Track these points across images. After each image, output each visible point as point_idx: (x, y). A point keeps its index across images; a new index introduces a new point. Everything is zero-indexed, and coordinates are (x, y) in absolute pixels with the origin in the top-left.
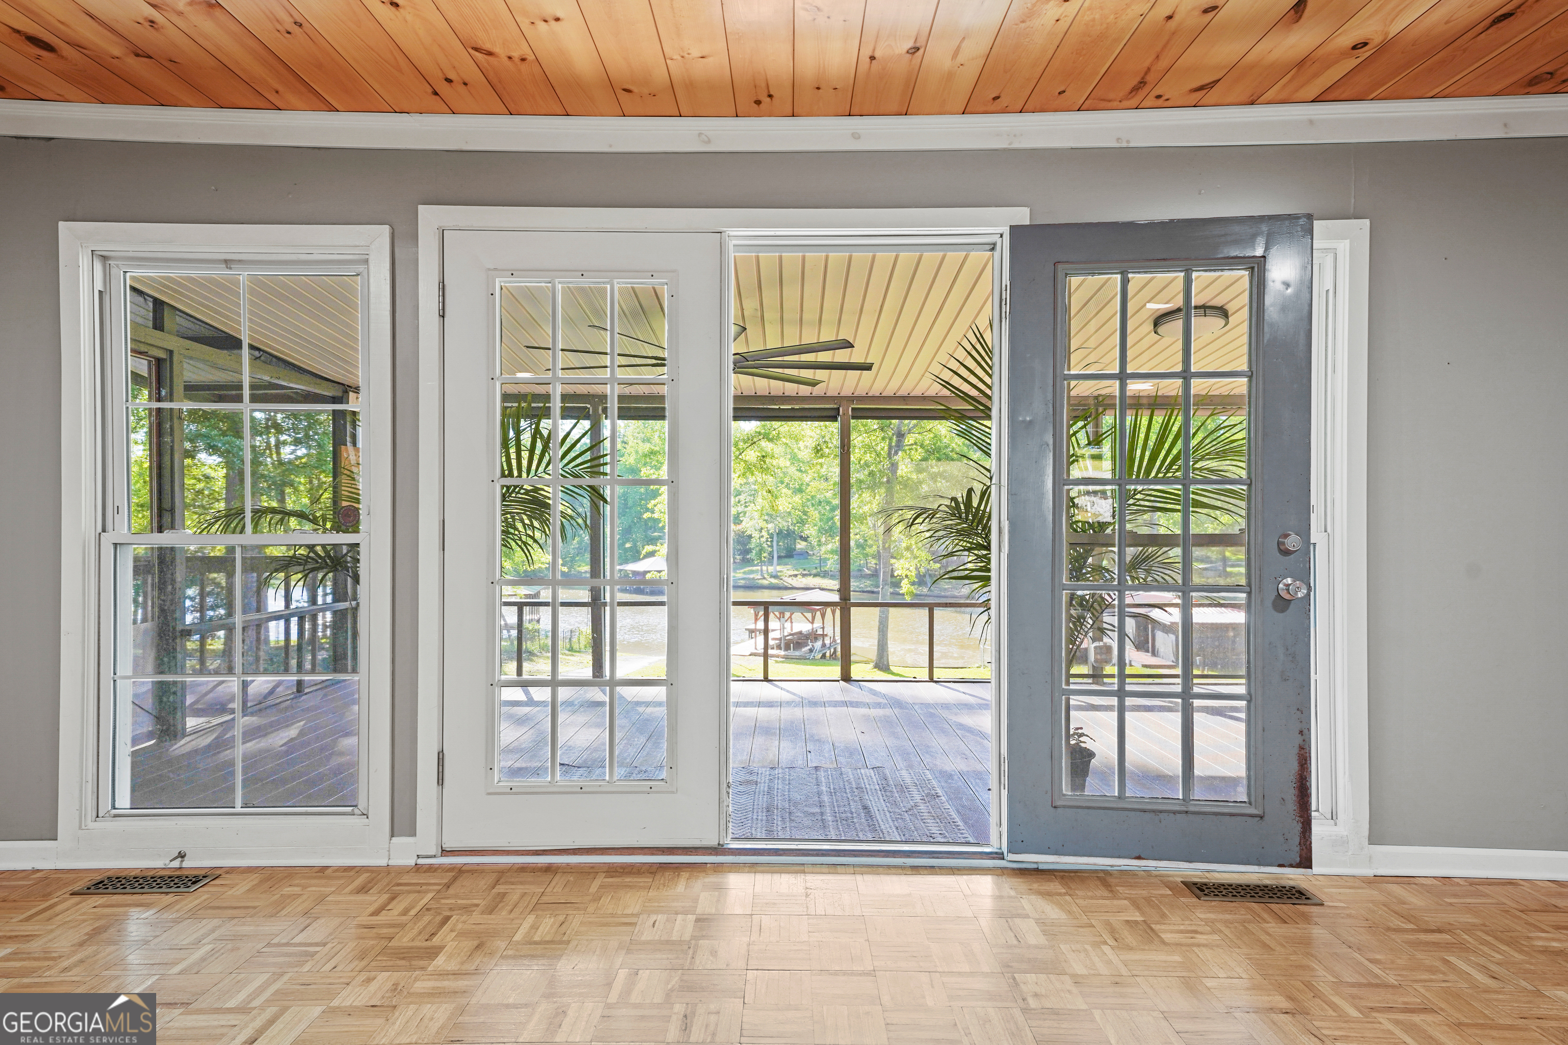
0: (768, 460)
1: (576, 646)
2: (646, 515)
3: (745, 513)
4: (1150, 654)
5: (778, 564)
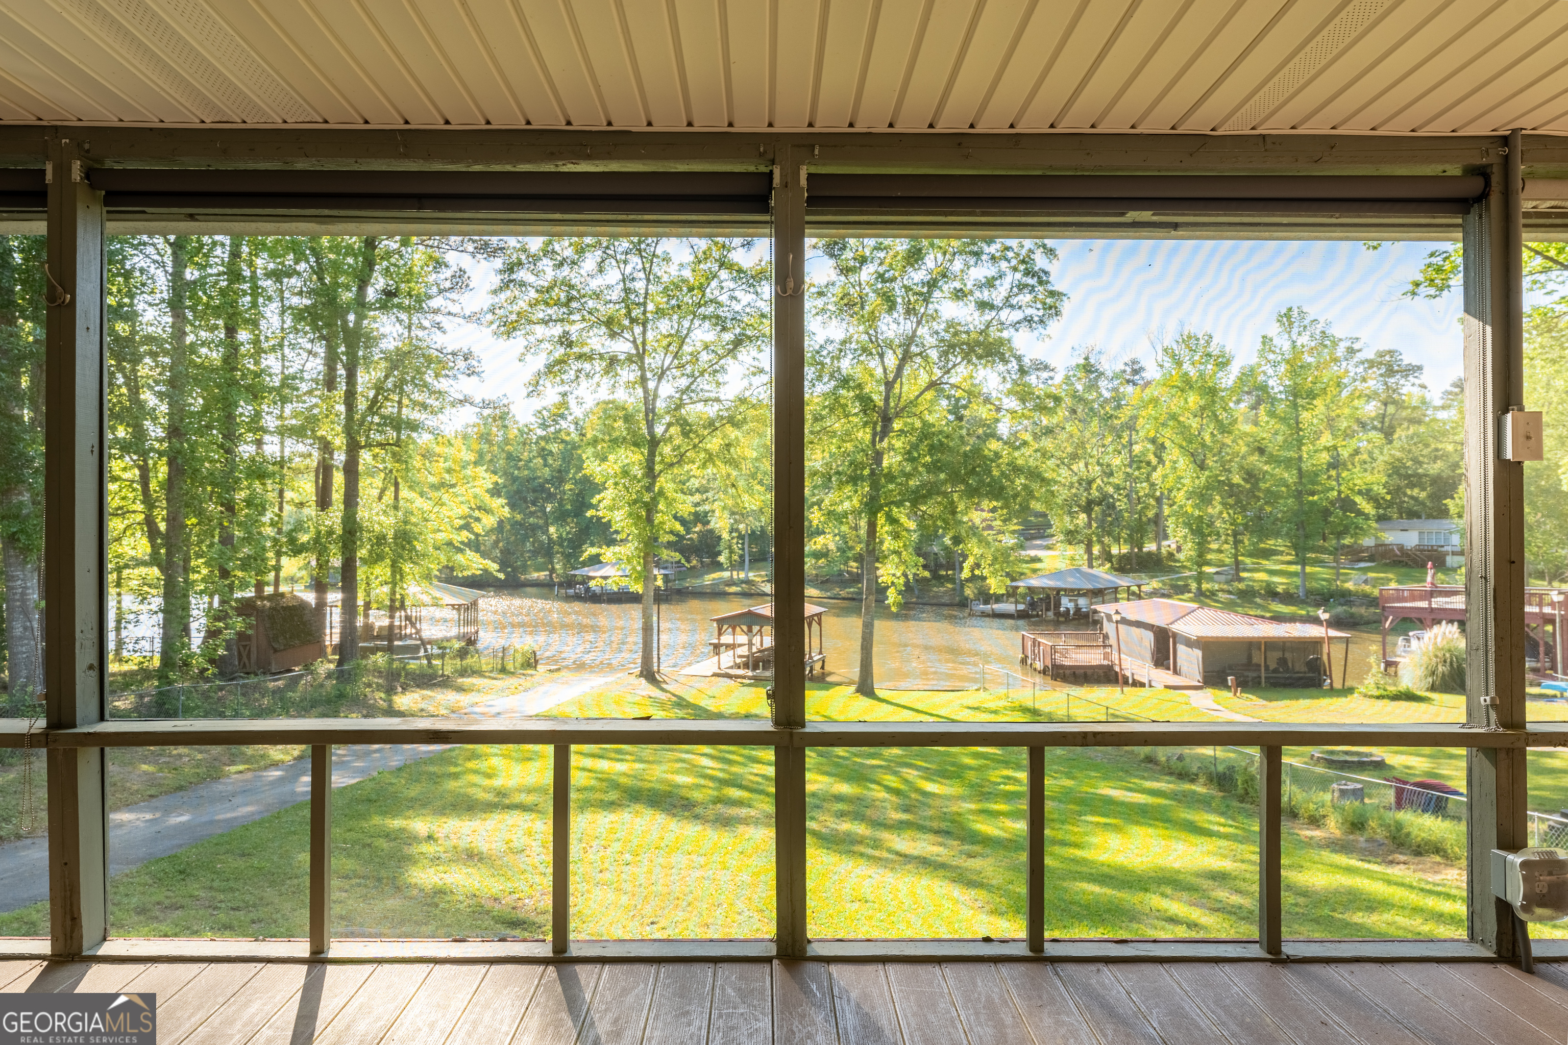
0: (732, 450)
1: (510, 666)
2: (589, 514)
3: (713, 511)
4: (1171, 672)
5: (751, 569)
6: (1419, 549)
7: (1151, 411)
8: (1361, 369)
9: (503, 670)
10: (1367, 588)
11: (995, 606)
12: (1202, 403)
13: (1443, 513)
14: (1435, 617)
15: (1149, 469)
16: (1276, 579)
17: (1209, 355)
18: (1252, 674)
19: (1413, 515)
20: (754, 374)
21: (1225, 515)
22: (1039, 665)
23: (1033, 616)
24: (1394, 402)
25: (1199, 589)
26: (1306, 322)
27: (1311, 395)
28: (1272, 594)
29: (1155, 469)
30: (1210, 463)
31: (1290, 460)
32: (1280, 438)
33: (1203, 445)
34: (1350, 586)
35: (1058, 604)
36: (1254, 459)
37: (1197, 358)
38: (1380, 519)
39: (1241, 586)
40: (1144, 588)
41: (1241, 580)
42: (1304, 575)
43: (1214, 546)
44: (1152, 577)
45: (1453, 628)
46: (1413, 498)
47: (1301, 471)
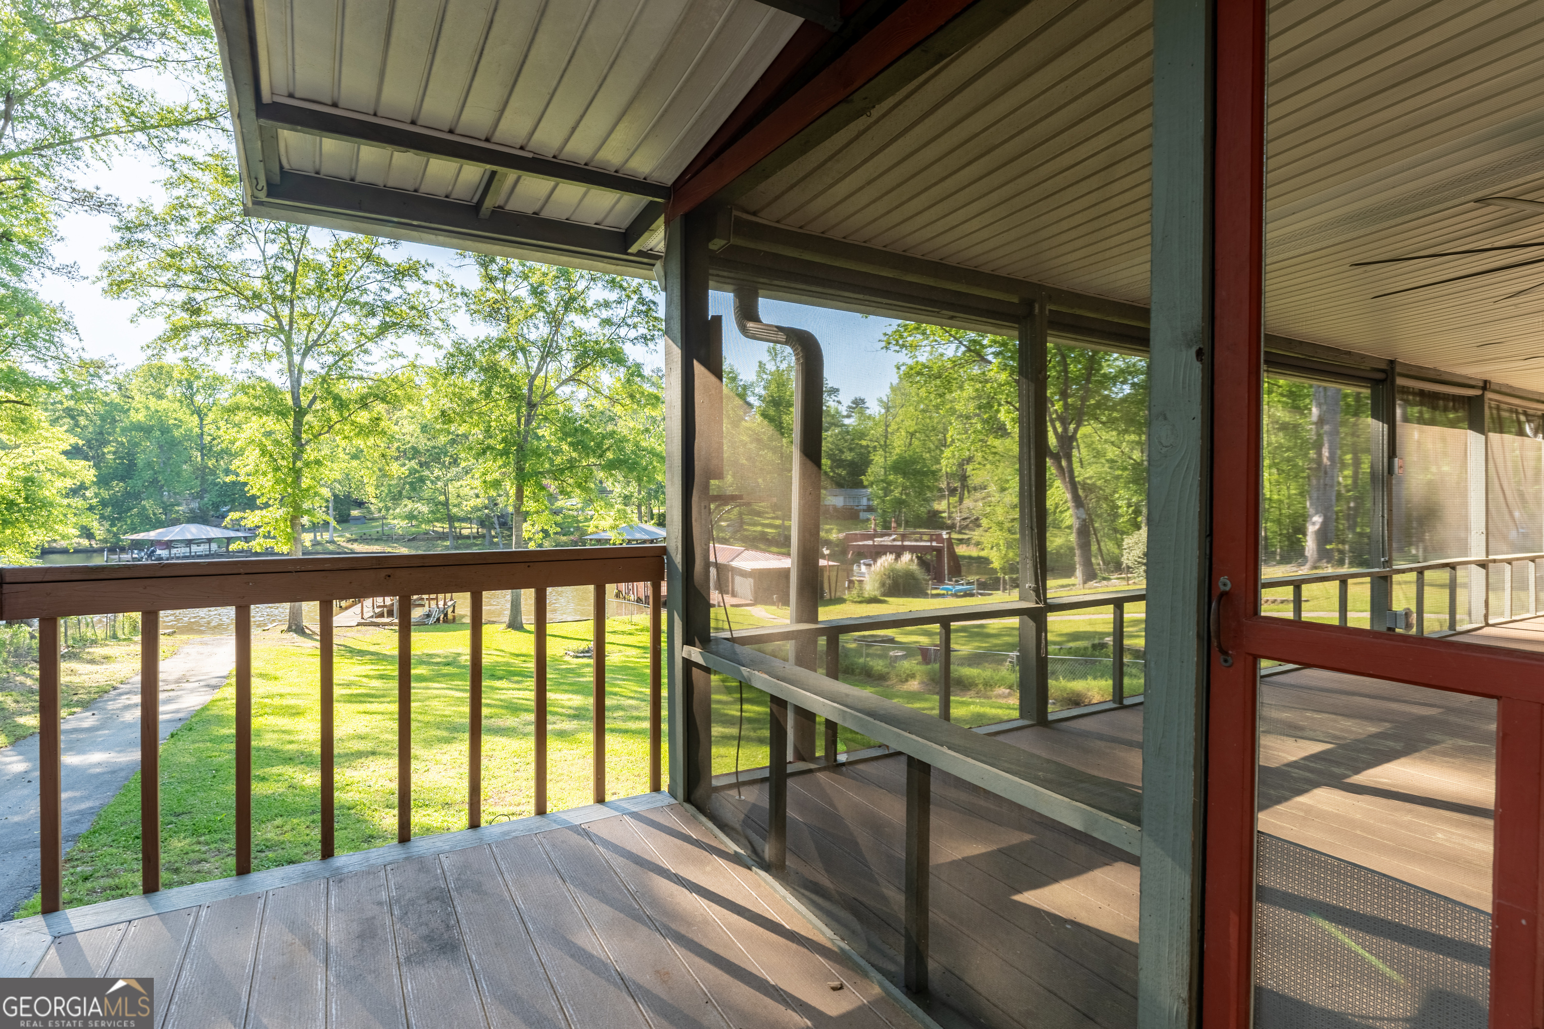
6: (845, 508)
9: (115, 637)
13: (860, 485)
14: (878, 552)
16: (767, 530)
20: (392, 357)
22: (632, 597)
28: (765, 540)
45: (893, 557)
46: (840, 475)
47: (782, 454)
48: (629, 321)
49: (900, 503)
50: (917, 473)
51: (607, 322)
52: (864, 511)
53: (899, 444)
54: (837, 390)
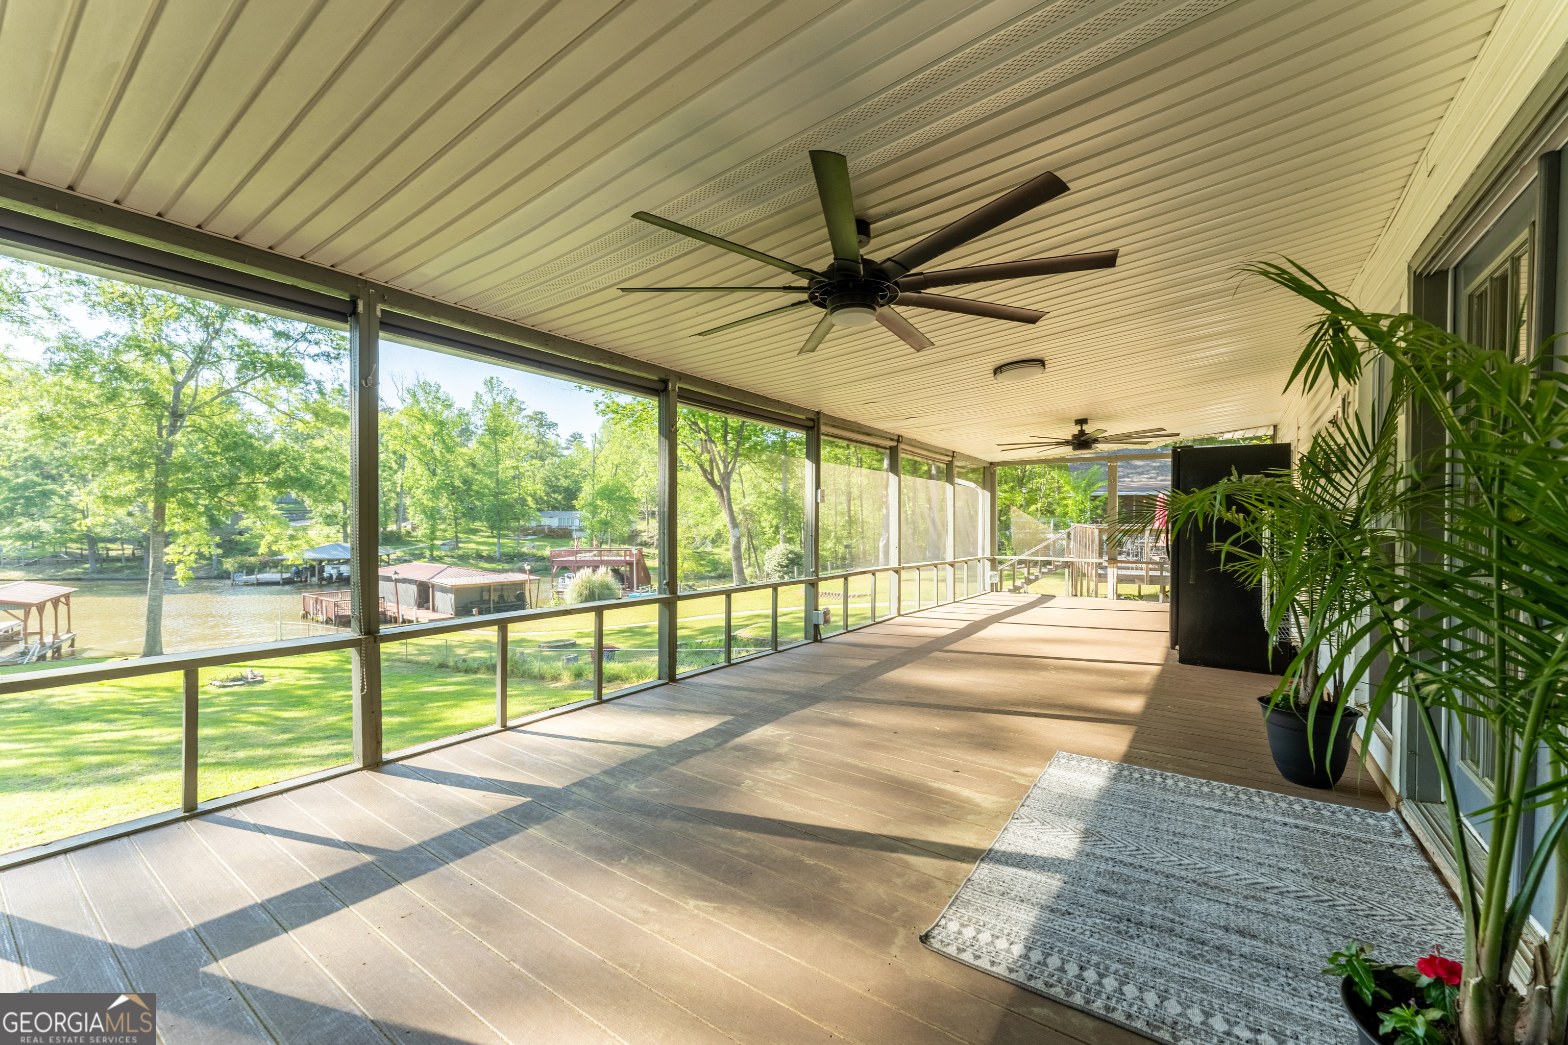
4: (430, 611)
6: (559, 528)
7: (395, 431)
8: (525, 421)
10: (535, 551)
11: (260, 576)
12: (435, 431)
13: (573, 508)
14: (579, 566)
15: (391, 472)
16: (482, 547)
17: (438, 398)
18: (484, 606)
19: (555, 508)
21: (450, 506)
22: (321, 618)
23: (298, 582)
24: (543, 443)
25: (432, 555)
26: (502, 388)
27: (505, 434)
28: (480, 557)
29: (396, 472)
30: (439, 471)
31: (492, 473)
32: (486, 460)
33: (435, 459)
34: (525, 550)
35: (322, 570)
36: (469, 471)
37: (430, 399)
38: (539, 510)
39: (460, 552)
40: (391, 557)
41: (459, 548)
42: (500, 545)
43: (442, 527)
44: (396, 549)
45: (590, 570)
46: (556, 499)
47: (497, 480)
48: (309, 337)
49: (605, 524)
50: (620, 498)
51: (279, 335)
52: (576, 530)
53: (605, 475)
54: (556, 425)
